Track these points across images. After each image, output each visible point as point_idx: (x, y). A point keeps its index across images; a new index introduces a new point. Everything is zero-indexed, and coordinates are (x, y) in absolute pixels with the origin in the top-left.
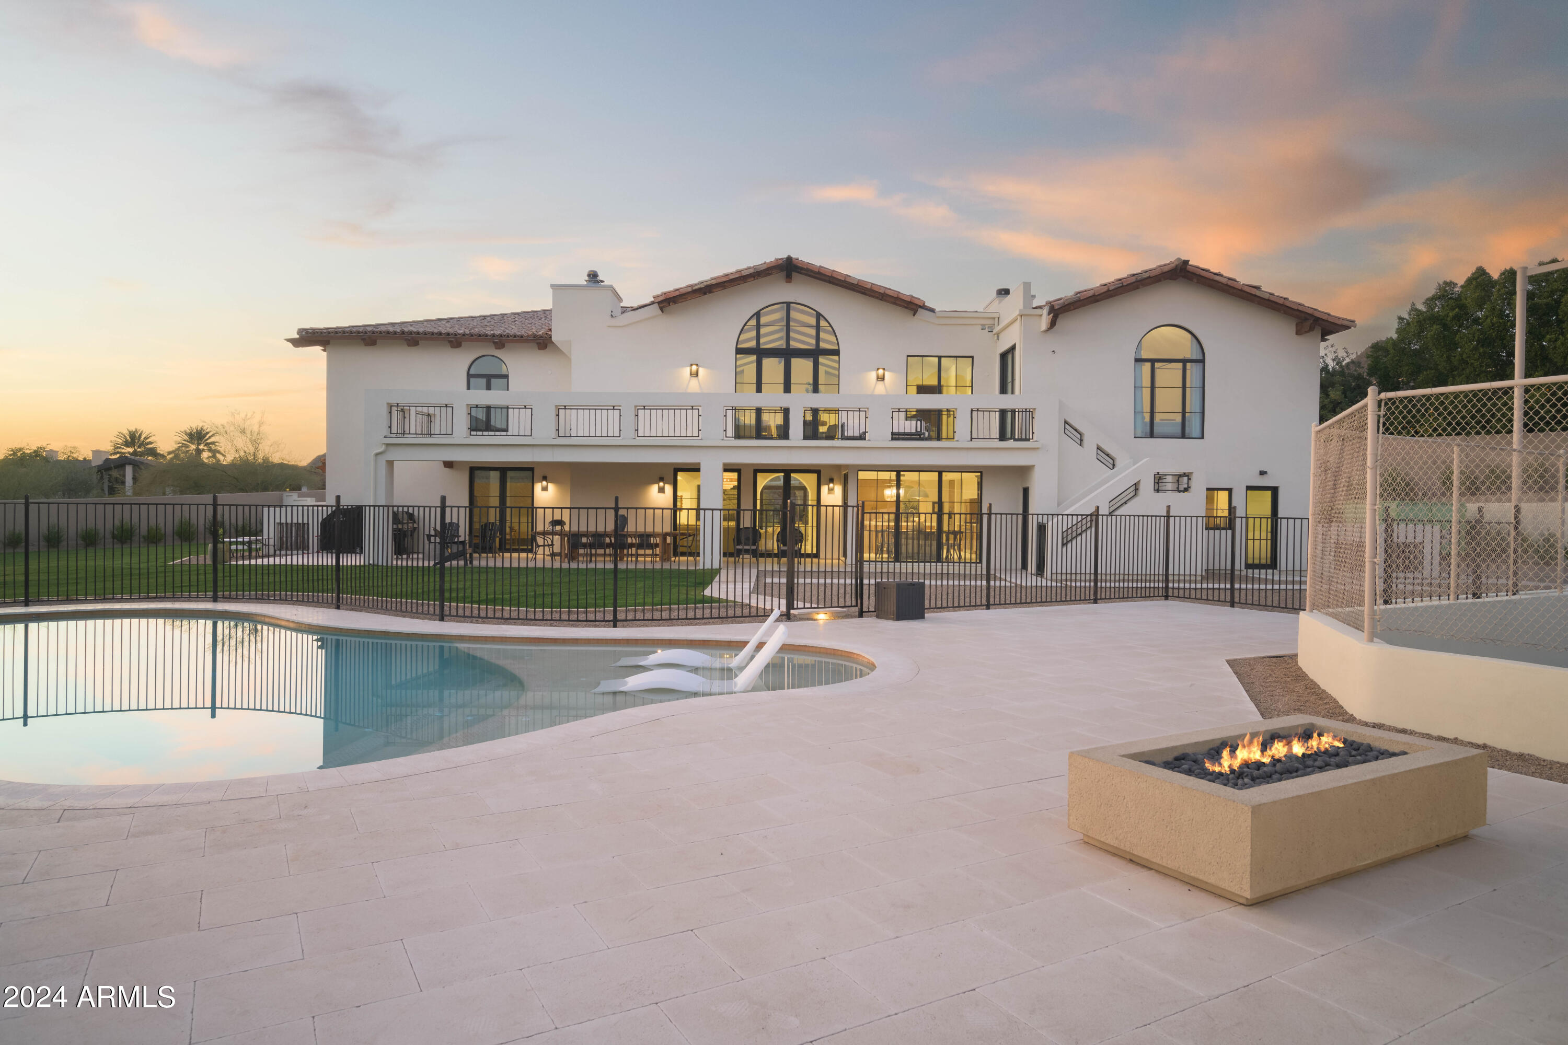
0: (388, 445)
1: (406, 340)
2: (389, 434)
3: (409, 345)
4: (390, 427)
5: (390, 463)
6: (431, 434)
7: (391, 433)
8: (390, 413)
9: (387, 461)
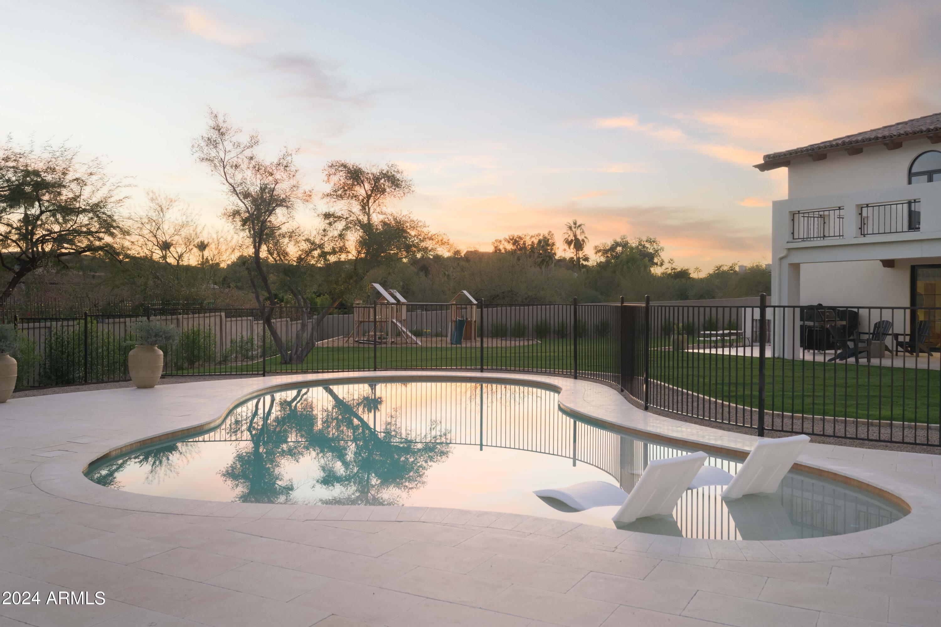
0: (789, 249)
1: (846, 150)
2: (791, 240)
3: (850, 154)
4: (793, 233)
5: (796, 267)
6: (824, 236)
7: (793, 239)
8: (793, 220)
9: (791, 265)
